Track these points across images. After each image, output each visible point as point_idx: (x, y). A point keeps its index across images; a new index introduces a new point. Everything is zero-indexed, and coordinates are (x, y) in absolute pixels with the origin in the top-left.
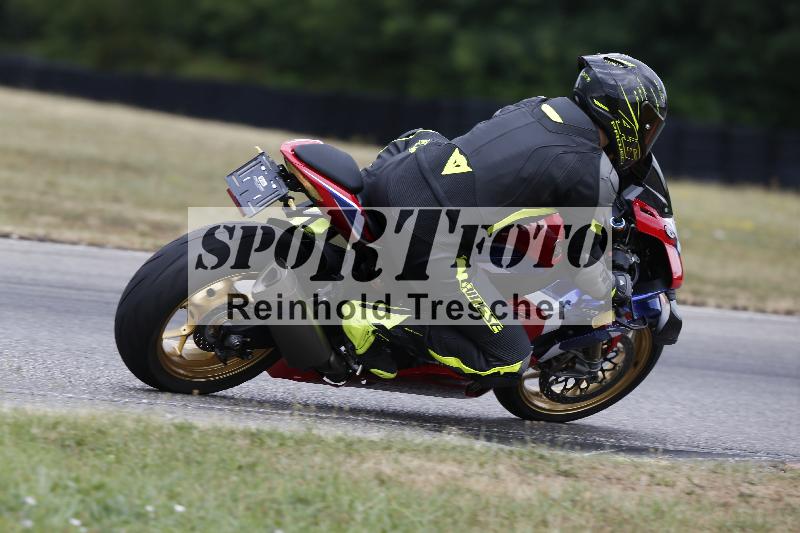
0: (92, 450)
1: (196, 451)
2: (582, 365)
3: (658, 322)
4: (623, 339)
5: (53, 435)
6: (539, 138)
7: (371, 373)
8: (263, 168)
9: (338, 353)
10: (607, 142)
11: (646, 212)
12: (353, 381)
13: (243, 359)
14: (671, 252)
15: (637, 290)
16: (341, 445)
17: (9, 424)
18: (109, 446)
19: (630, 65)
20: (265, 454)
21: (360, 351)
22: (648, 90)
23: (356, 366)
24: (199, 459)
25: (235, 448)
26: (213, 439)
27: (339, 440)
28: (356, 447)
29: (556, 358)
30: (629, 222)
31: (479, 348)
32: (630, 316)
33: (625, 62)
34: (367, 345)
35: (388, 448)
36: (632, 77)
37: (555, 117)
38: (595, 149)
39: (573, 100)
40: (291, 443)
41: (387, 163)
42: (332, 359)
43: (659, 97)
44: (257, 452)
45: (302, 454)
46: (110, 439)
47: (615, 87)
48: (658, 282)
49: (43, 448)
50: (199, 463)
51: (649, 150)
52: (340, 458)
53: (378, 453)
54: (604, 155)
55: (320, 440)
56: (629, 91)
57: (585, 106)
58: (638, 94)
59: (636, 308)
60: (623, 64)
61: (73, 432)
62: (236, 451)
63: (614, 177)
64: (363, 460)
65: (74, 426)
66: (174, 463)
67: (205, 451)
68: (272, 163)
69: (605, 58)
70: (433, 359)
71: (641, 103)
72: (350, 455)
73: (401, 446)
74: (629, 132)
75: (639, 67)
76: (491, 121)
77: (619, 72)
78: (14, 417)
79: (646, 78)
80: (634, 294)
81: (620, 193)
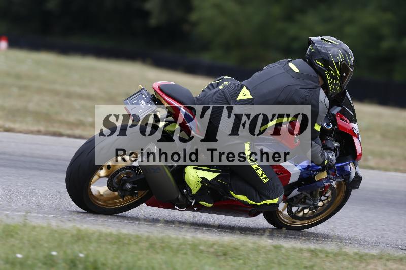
0: (231, 258)
1: (283, 258)
2: (309, 200)
3: (349, 178)
4: (331, 187)
5: (212, 250)
6: (288, 81)
7: (200, 204)
8: (143, 96)
9: (183, 193)
10: (323, 83)
11: (343, 120)
12: (190, 208)
13: (133, 196)
14: (356, 141)
15: (338, 161)
16: (357, 257)
17: (189, 244)
18: (239, 256)
19: (335, 43)
20: (318, 261)
21: (194, 192)
22: (344, 55)
23: (191, 200)
24: (285, 263)
25: (303, 257)
26: (292, 253)
27: (356, 254)
28: (365, 258)
29: (296, 196)
30: (334, 125)
31: (256, 191)
32: (334, 175)
33: (333, 41)
34: (198, 189)
35: (381, 258)
36: (336, 49)
37: (296, 70)
38: (317, 86)
39: (305, 61)
40: (331, 255)
41: (208, 94)
42: (179, 196)
43: (350, 59)
44: (315, 260)
45: (337, 261)
46: (240, 253)
47: (327, 54)
48: (349, 157)
49: (207, 257)
50: (284, 265)
51: (345, 87)
52: (356, 263)
53: (376, 261)
54: (321, 89)
55: (346, 254)
56: (334, 56)
57: (311, 64)
58: (339, 58)
59: (338, 170)
60: (331, 42)
61: (221, 248)
62: (304, 259)
63: (327, 101)
64: (368, 264)
65: (222, 246)
66: (273, 265)
67: (288, 259)
68: (148, 93)
69: (322, 39)
70: (232, 196)
71: (341, 62)
72: (361, 262)
73: (388, 258)
74: (334, 78)
75: (340, 44)
76: (263, 71)
77: (329, 46)
78: (193, 241)
79: (344, 49)
80: (337, 163)
81: (329, 110)
